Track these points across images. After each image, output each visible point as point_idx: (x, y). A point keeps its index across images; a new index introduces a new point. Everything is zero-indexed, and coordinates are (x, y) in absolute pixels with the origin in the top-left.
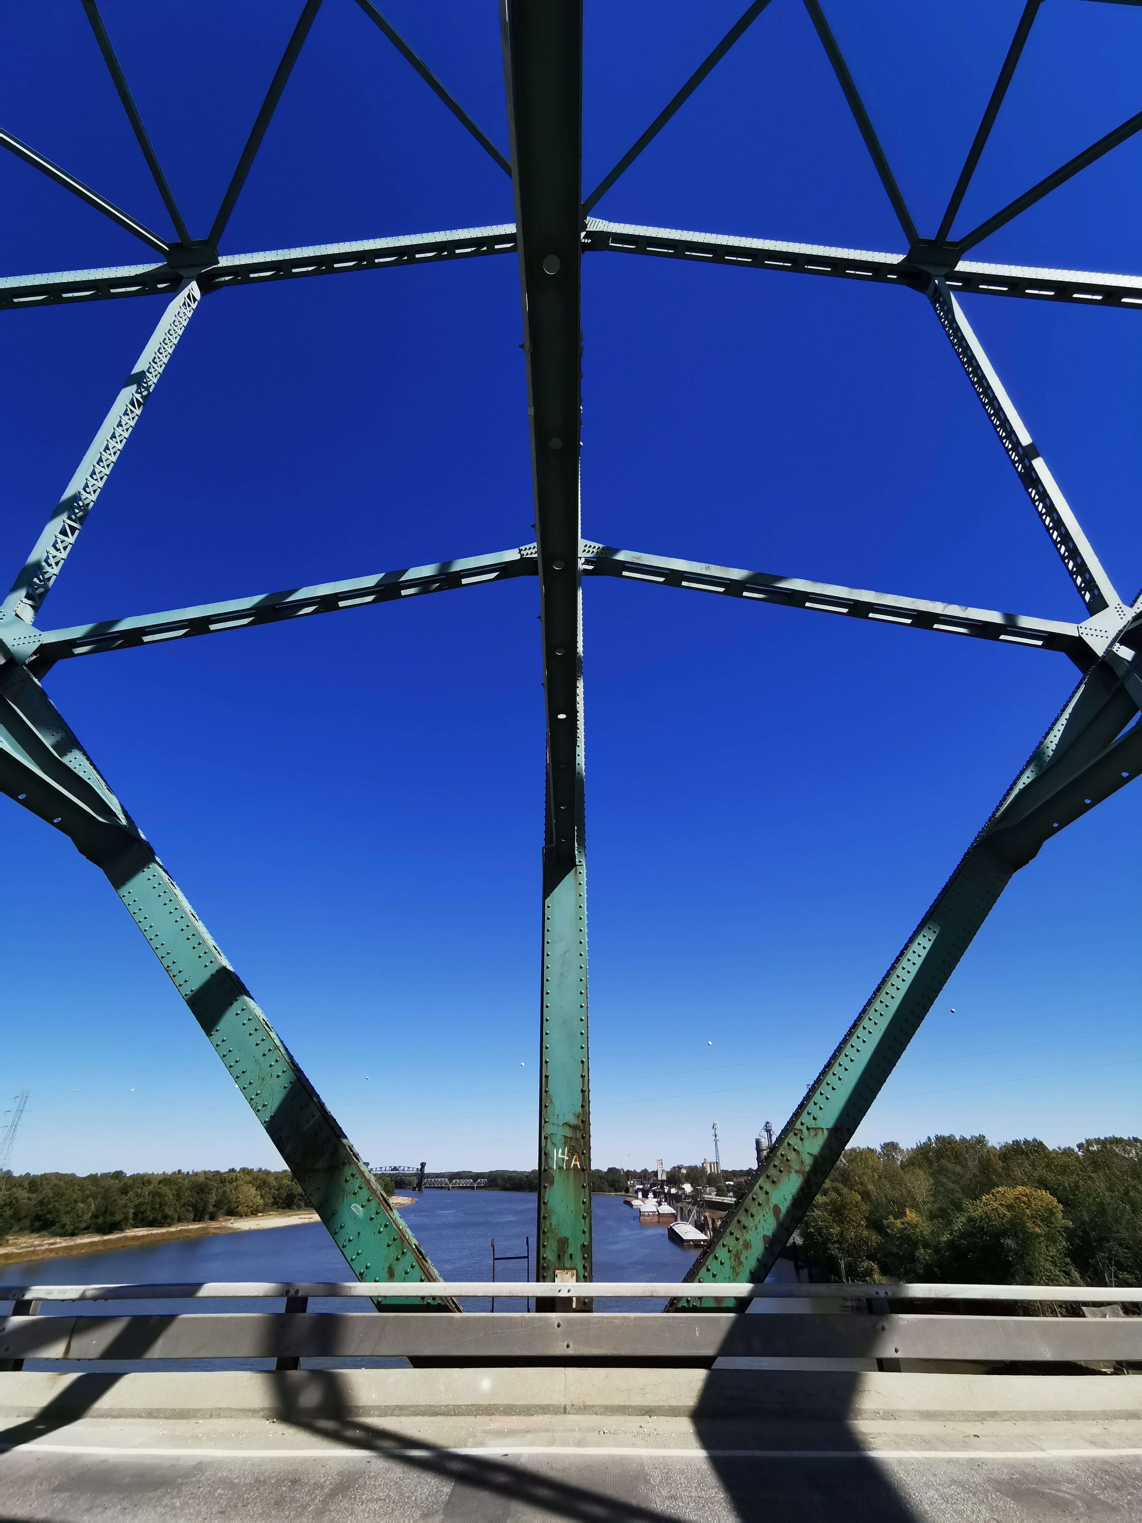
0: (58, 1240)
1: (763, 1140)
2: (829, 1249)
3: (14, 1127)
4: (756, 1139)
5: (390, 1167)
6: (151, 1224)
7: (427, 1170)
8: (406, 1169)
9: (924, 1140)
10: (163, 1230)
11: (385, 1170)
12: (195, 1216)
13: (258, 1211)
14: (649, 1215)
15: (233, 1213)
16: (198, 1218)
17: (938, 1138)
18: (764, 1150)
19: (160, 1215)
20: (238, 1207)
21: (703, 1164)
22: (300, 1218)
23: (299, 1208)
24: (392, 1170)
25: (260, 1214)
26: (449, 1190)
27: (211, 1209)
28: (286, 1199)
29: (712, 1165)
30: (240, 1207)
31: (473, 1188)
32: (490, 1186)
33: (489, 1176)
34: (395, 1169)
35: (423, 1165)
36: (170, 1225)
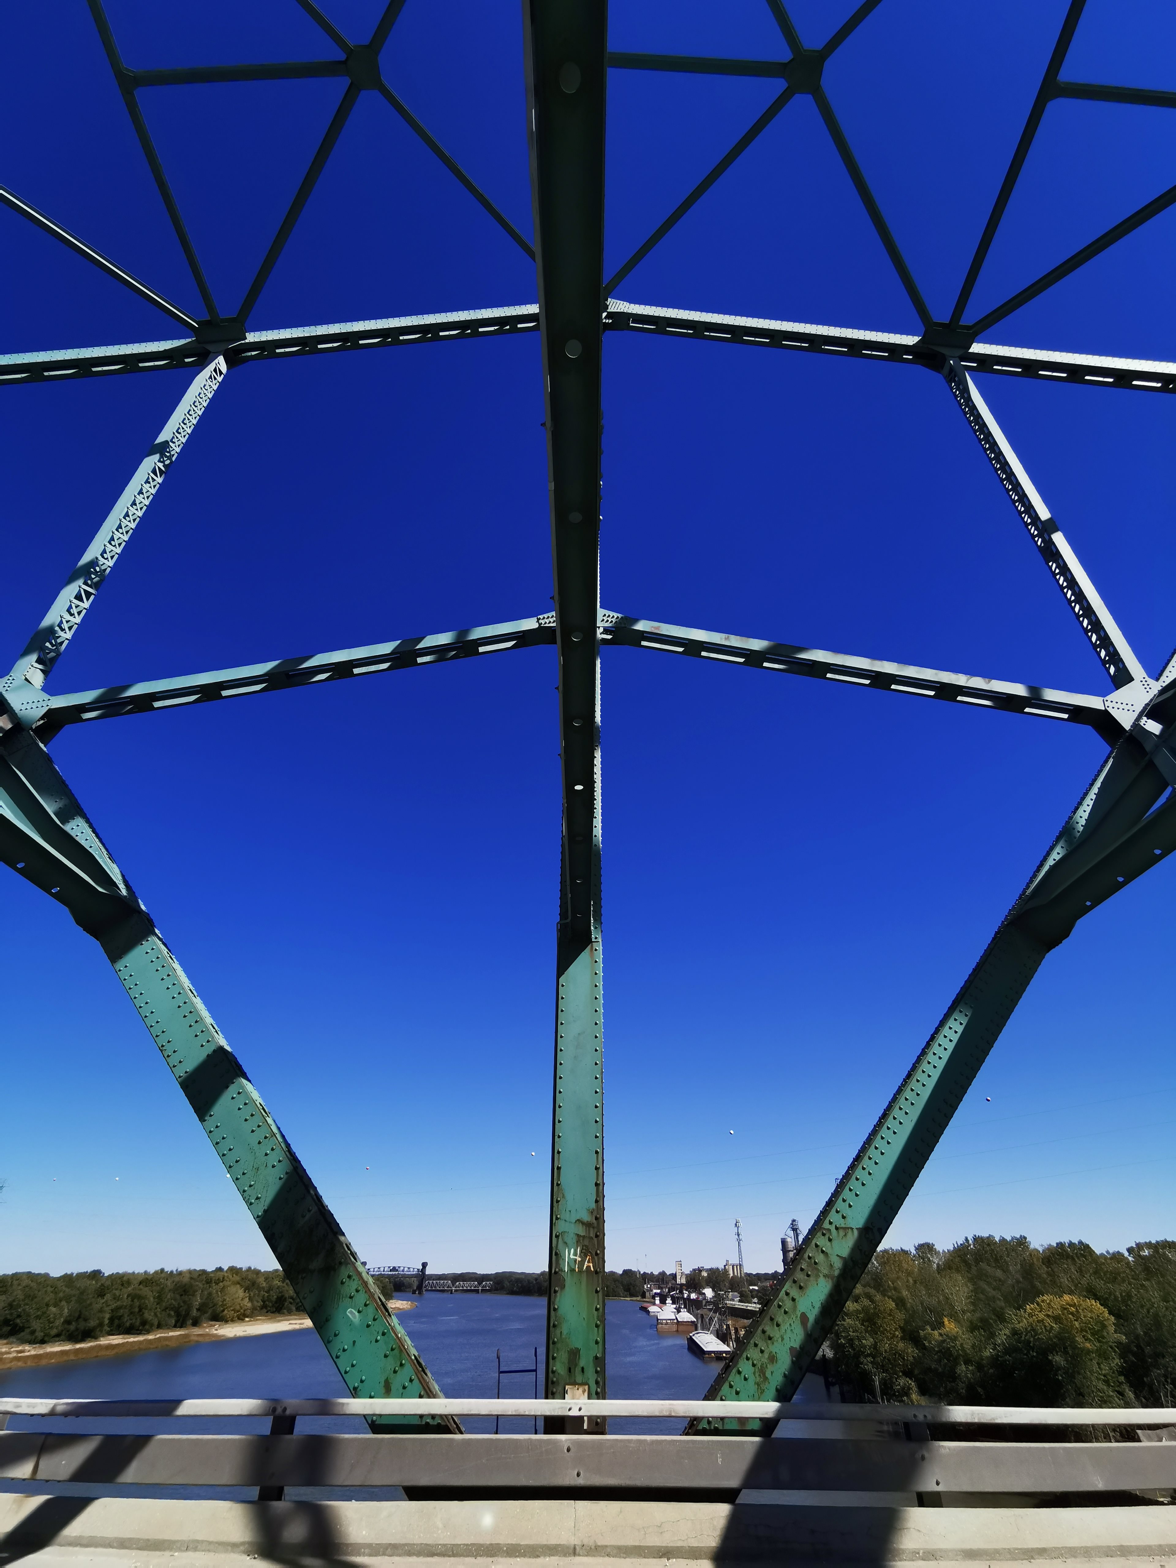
0: (27, 1348)
1: (789, 1240)
2: (862, 1363)
4: (781, 1239)
5: (389, 1267)
6: (126, 1331)
7: (428, 1271)
8: (406, 1269)
9: (961, 1241)
10: (141, 1338)
11: (384, 1271)
12: (177, 1322)
14: (667, 1323)
15: (218, 1318)
16: (180, 1323)
18: (790, 1251)
19: (138, 1320)
20: (223, 1311)
21: (725, 1266)
22: (290, 1324)
23: (290, 1312)
24: (391, 1271)
25: (247, 1319)
26: (452, 1293)
27: (194, 1313)
28: (276, 1302)
29: (735, 1267)
30: (226, 1312)
31: (477, 1291)
32: (496, 1290)
33: (495, 1279)
34: (394, 1269)
35: (424, 1265)
36: (148, 1332)
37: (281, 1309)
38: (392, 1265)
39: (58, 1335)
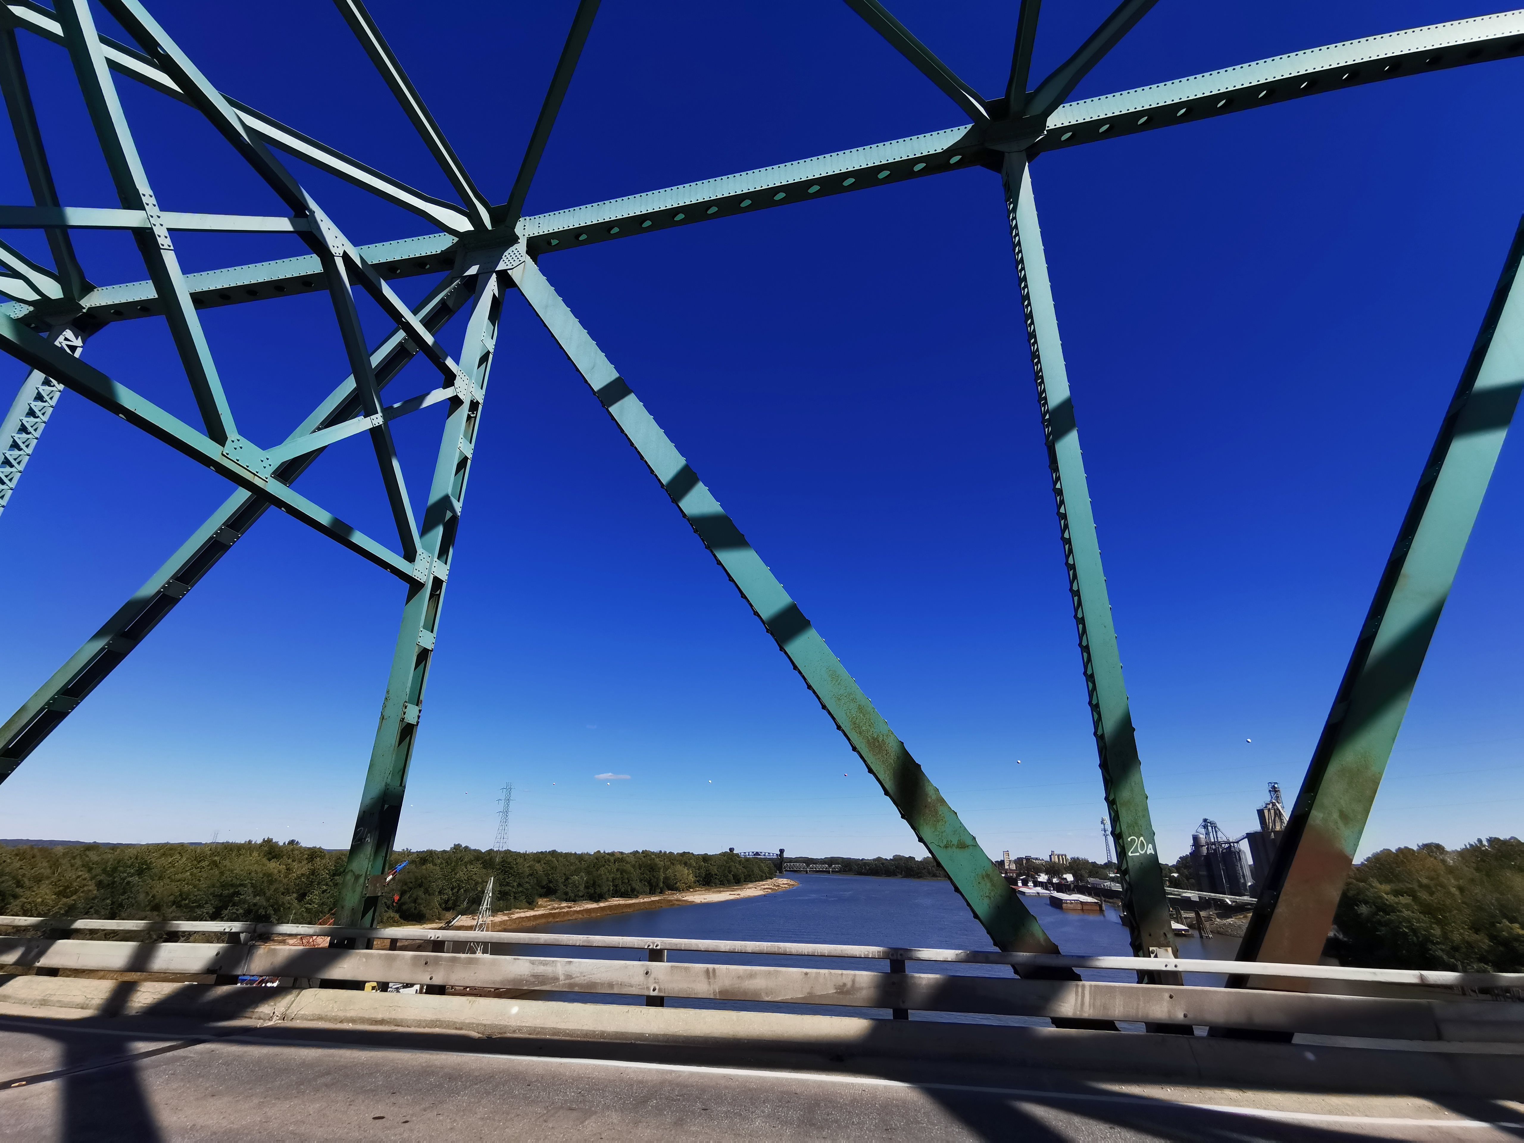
0: (564, 904)
1: (1201, 836)
3: (506, 813)
4: (1193, 835)
5: (753, 852)
6: (623, 895)
7: (785, 855)
8: (767, 854)
10: (633, 901)
11: (749, 855)
12: (650, 890)
13: (690, 887)
15: (673, 888)
16: (652, 892)
17: (1491, 841)
18: (1203, 846)
19: (629, 888)
20: (676, 883)
21: (1050, 856)
22: (730, 894)
23: (716, 886)
24: (754, 855)
25: (691, 890)
26: (807, 873)
27: (661, 885)
28: (705, 878)
29: (1061, 857)
30: (678, 884)
31: (828, 872)
32: (845, 871)
33: (842, 863)
34: (757, 854)
35: (782, 851)
36: (637, 897)
37: (709, 882)
38: (755, 851)
39: (582, 896)
